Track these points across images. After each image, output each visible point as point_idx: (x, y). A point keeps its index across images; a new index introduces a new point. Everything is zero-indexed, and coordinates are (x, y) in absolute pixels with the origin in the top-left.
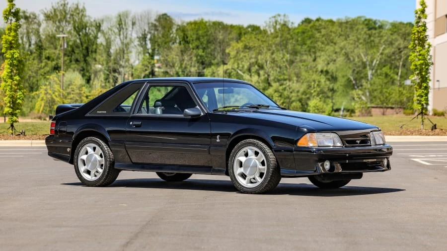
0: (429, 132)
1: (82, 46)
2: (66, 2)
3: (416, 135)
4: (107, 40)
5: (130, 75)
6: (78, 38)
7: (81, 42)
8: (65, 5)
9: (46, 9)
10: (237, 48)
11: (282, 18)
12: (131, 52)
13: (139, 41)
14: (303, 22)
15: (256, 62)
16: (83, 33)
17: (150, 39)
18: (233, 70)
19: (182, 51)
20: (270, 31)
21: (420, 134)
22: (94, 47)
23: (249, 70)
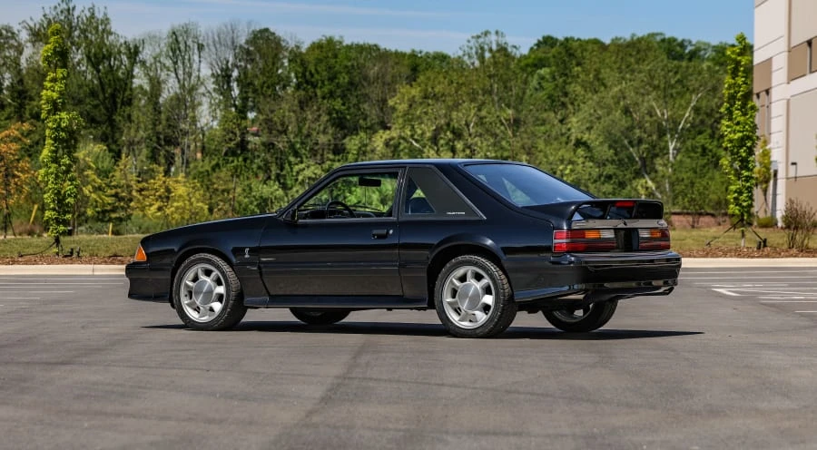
0: (753, 251)
1: (104, 93)
2: (71, 6)
3: (731, 257)
4: (151, 79)
5: (199, 149)
6: (95, 77)
7: (101, 83)
8: (69, 10)
9: (31, 19)
10: (411, 96)
11: (493, 38)
12: (200, 104)
13: (216, 83)
14: (539, 44)
15: (448, 125)
16: (104, 67)
17: (238, 80)
18: (402, 141)
19: (300, 102)
20: (473, 64)
21: (739, 256)
22: (128, 93)
23: (434, 140)
